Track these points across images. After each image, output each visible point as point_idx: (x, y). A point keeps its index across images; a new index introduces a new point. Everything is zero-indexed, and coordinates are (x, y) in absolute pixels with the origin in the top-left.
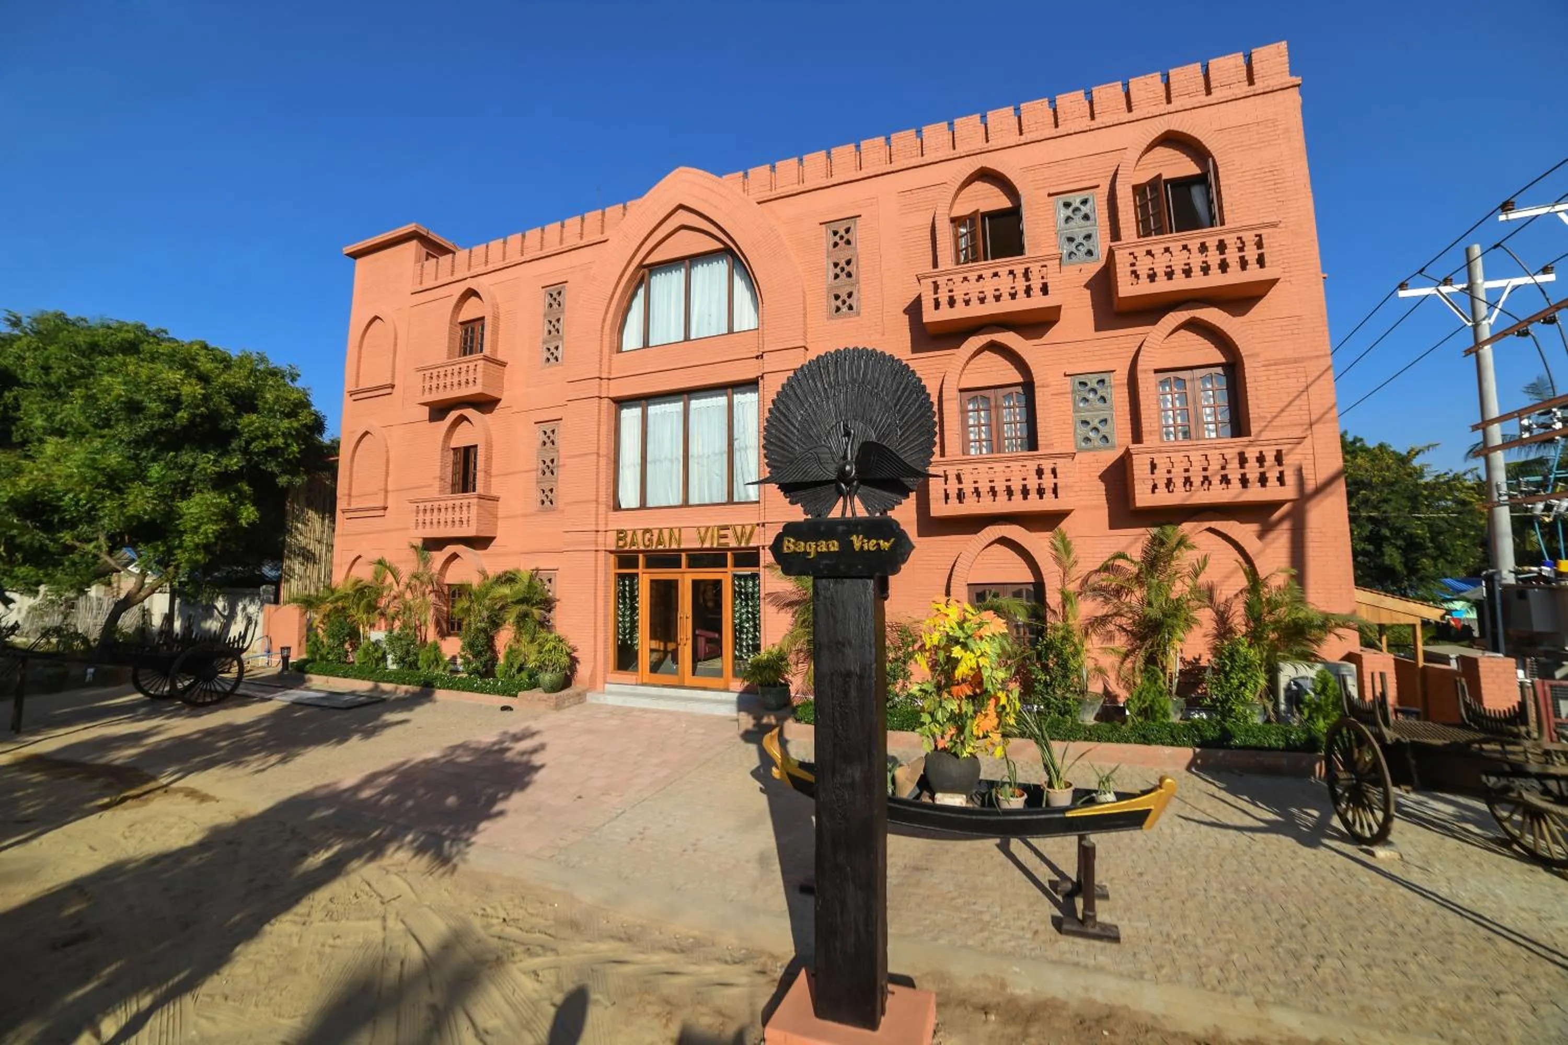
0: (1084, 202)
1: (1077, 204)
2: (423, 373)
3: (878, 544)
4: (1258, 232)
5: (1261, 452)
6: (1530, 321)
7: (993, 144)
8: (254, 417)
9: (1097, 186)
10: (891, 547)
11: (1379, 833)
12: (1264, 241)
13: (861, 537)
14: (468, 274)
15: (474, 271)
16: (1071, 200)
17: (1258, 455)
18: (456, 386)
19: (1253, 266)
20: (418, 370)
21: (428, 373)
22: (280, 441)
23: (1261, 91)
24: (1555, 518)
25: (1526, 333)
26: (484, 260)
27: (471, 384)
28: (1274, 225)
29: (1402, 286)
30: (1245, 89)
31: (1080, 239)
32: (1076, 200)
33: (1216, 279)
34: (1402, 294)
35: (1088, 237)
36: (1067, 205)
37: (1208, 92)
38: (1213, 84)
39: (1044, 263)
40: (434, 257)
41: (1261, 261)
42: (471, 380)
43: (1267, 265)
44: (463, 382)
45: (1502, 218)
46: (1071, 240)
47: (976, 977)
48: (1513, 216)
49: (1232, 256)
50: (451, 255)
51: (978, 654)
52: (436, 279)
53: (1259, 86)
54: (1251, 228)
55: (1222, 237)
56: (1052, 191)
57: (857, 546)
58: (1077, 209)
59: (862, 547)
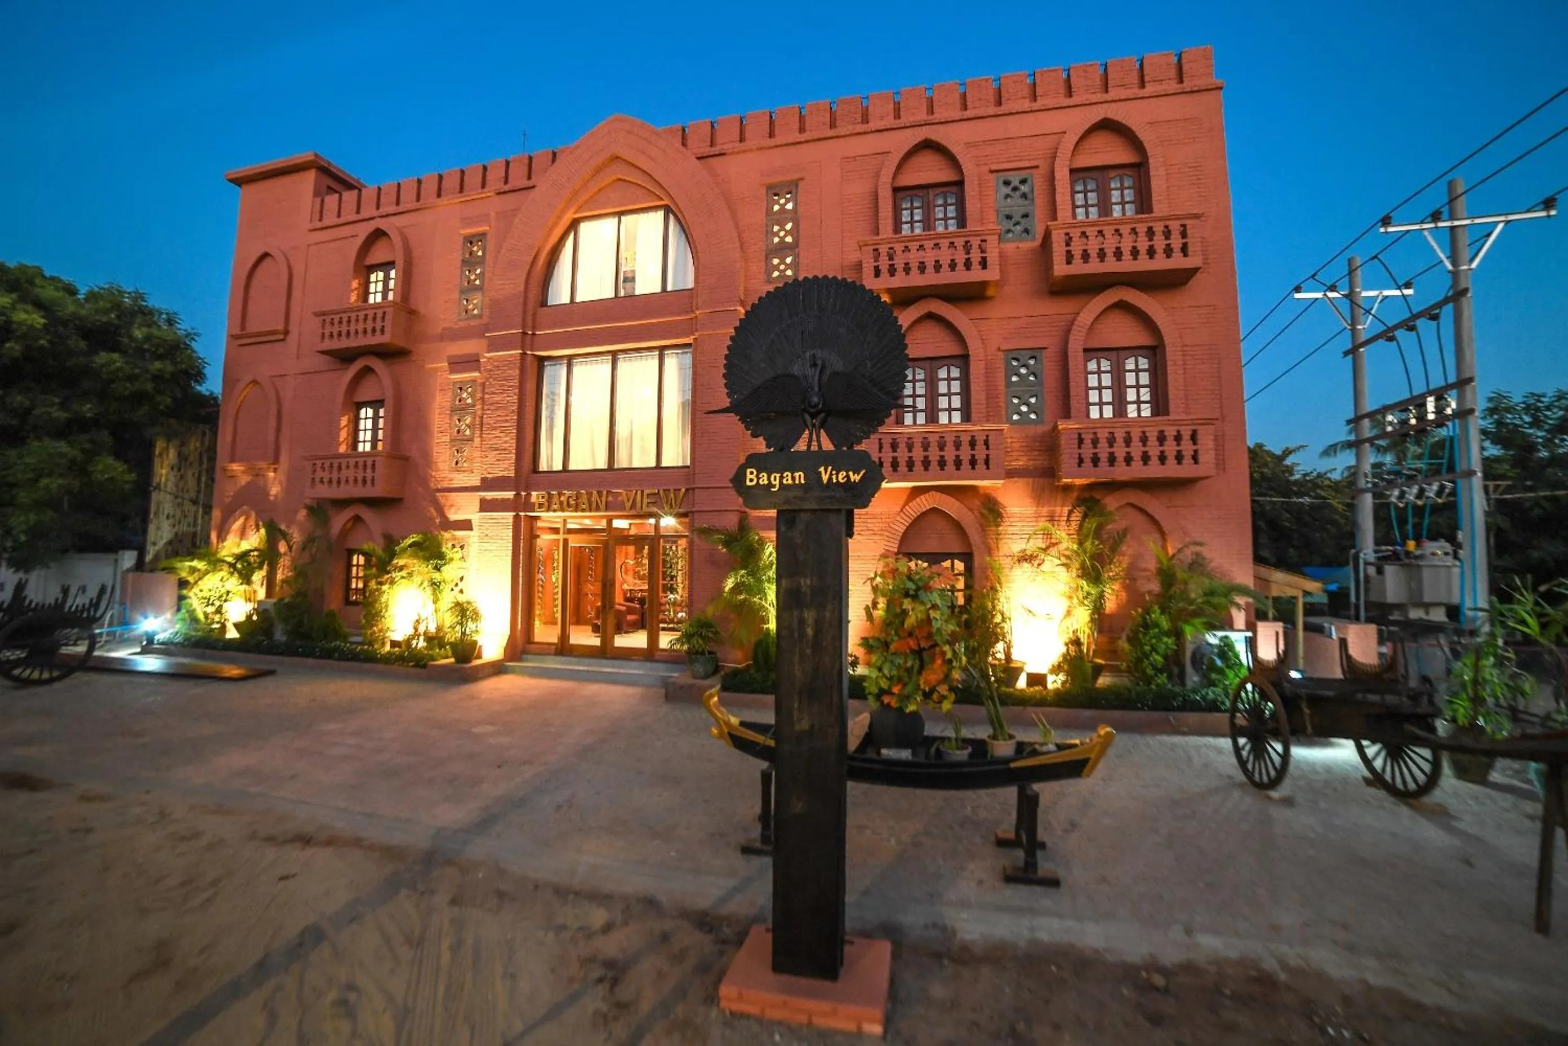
0: (1023, 182)
1: (1015, 182)
2: (322, 318)
3: (848, 476)
4: (1183, 222)
5: (1178, 431)
6: (1396, 327)
7: (937, 116)
8: (116, 356)
9: (1037, 167)
10: (860, 480)
11: (1276, 778)
12: (1189, 232)
13: (830, 468)
14: (376, 213)
15: (383, 210)
16: (1011, 179)
17: (1175, 433)
18: (360, 335)
19: (1177, 254)
20: (316, 314)
21: (328, 319)
22: (149, 386)
23: (1189, 90)
24: (1407, 504)
25: (1391, 339)
26: (394, 199)
27: (378, 333)
28: (1196, 216)
29: (1298, 289)
30: (1173, 86)
31: (1017, 218)
32: (1015, 179)
33: (1144, 264)
34: (1297, 296)
35: (1025, 216)
36: (1007, 183)
37: (1142, 84)
38: (1147, 78)
39: (983, 238)
40: (336, 191)
41: (1184, 250)
42: (378, 328)
43: (1190, 254)
44: (369, 330)
45: (1382, 230)
46: (1009, 217)
47: (926, 927)
48: (1390, 229)
49: (1160, 243)
50: (356, 191)
51: (929, 606)
52: (339, 216)
53: (1187, 85)
54: (1177, 218)
55: (1151, 224)
56: (994, 167)
57: (825, 478)
58: (1015, 189)
59: (830, 479)
